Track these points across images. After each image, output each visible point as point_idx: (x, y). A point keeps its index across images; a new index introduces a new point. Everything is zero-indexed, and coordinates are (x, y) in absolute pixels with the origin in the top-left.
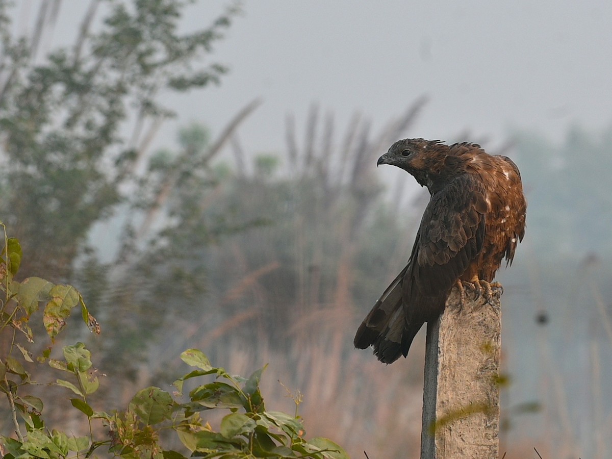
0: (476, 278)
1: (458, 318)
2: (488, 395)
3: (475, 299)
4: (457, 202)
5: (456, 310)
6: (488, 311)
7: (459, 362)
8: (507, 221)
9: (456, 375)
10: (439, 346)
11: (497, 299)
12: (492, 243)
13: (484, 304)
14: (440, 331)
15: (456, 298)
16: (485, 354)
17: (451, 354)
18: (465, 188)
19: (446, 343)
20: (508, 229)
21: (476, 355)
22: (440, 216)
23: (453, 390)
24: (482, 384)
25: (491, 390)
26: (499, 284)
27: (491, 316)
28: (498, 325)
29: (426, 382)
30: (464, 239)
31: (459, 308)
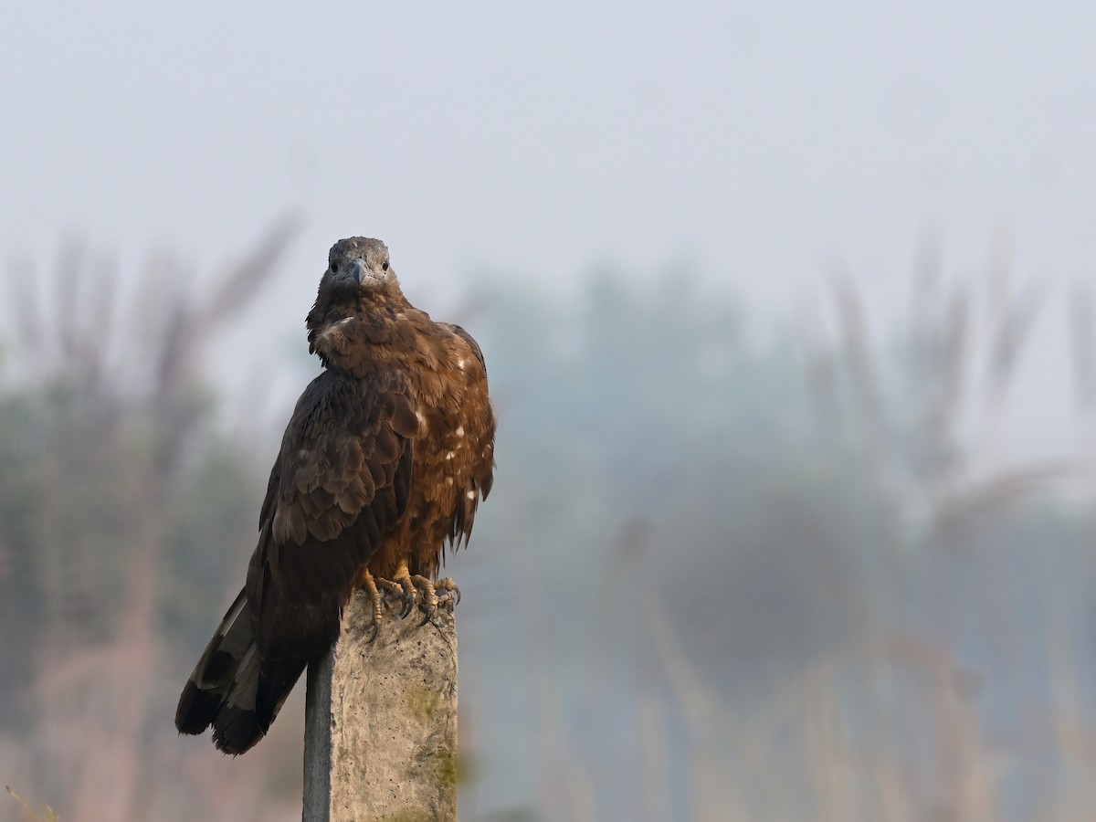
0: (404, 572)
1: (370, 654)
2: (433, 808)
3: (405, 614)
4: (353, 413)
5: (365, 638)
6: (430, 639)
7: (373, 743)
8: (458, 456)
9: (368, 770)
10: (332, 712)
11: (449, 612)
12: (428, 500)
13: (422, 625)
14: (334, 681)
15: (365, 614)
16: (426, 726)
17: (357, 727)
18: (371, 386)
19: (346, 706)
20: (459, 472)
21: (408, 728)
22: (319, 440)
23: (364, 800)
24: (422, 787)
25: (440, 799)
26: (452, 583)
27: (436, 648)
28: (452, 665)
29: (307, 784)
30: (368, 488)
31: (371, 632)
